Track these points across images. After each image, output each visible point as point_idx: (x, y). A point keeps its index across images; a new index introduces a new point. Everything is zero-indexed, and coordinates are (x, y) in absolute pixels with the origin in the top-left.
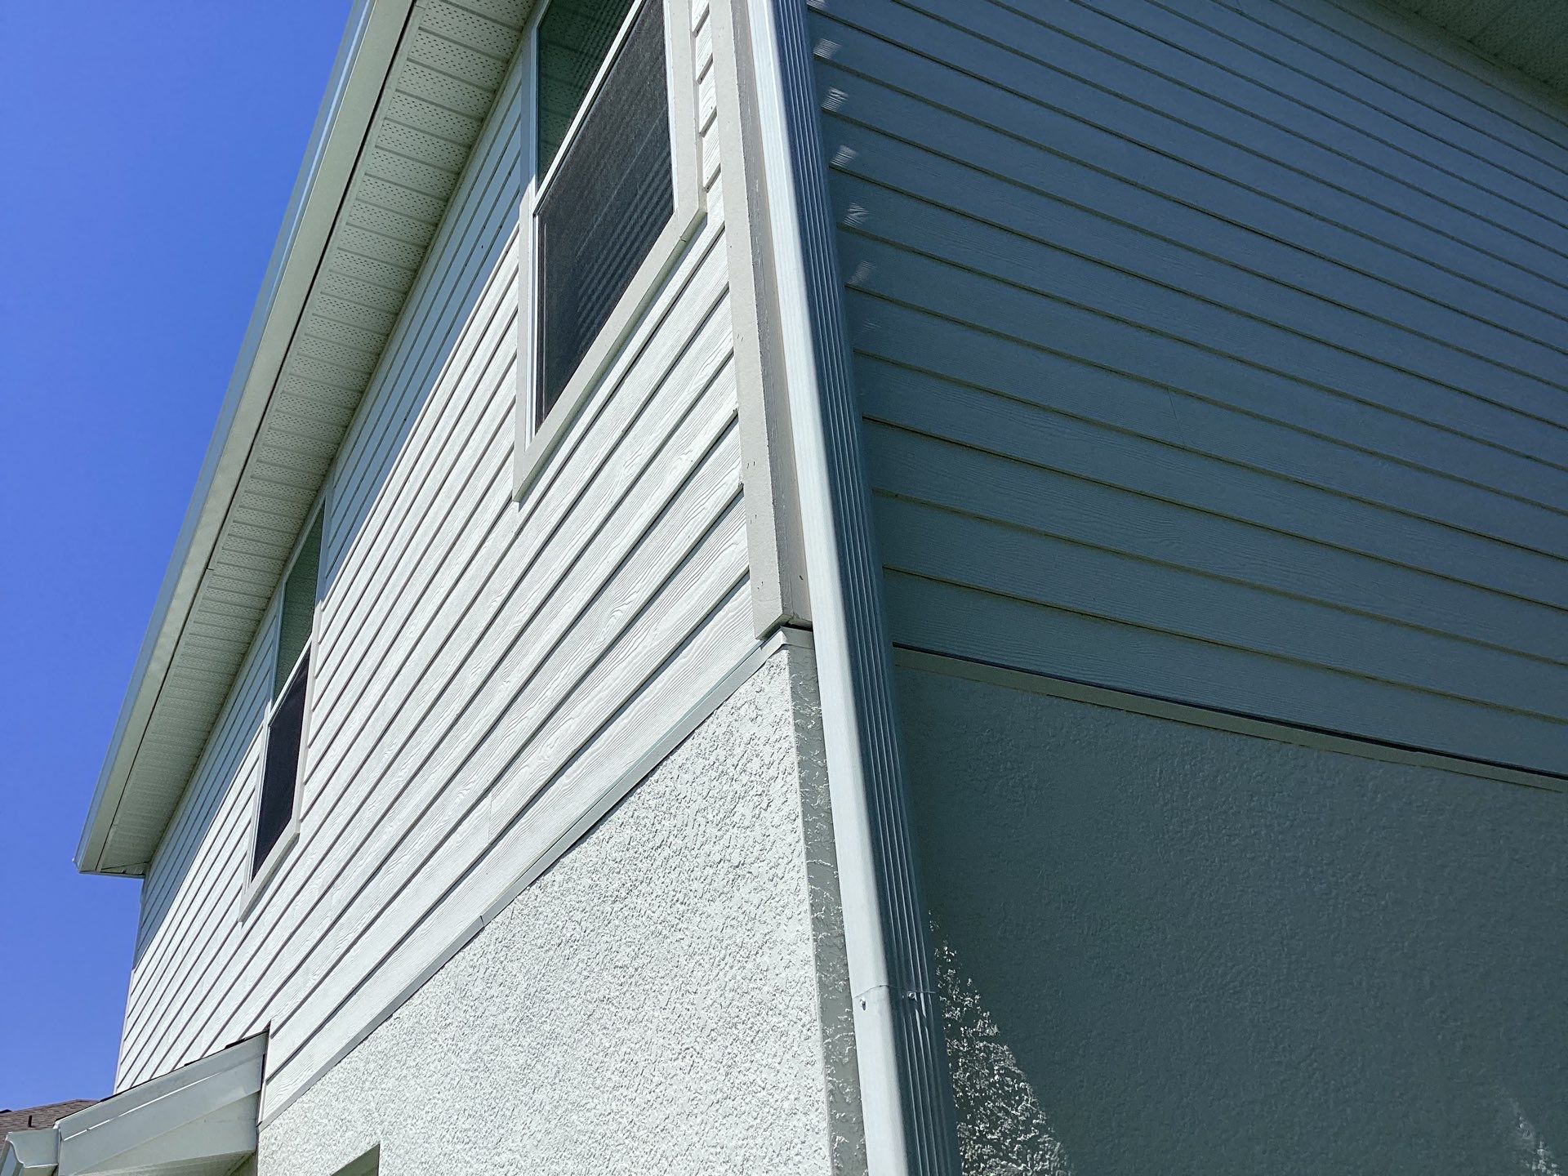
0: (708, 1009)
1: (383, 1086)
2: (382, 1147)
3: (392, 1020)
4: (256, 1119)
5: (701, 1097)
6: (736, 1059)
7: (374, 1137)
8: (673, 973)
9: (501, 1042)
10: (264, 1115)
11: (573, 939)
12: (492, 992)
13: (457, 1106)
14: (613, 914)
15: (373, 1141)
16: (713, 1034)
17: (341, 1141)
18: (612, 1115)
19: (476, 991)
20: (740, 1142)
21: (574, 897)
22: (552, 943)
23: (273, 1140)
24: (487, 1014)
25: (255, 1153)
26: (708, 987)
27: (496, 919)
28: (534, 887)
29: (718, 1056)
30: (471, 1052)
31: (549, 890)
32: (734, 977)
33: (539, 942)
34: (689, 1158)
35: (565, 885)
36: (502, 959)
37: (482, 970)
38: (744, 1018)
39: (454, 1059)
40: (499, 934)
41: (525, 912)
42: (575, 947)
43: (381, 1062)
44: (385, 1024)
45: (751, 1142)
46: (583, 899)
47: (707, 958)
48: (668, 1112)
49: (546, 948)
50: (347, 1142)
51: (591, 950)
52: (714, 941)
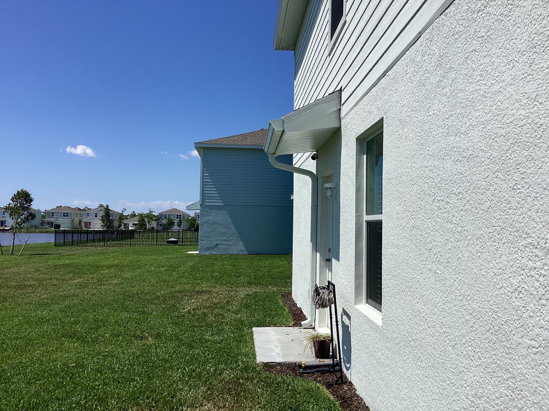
0: (522, 44)
1: (383, 99)
2: (384, 118)
3: (386, 76)
4: (340, 117)
5: (517, 77)
6: (535, 60)
7: (381, 115)
8: (505, 34)
9: (429, 75)
10: (342, 115)
11: (459, 31)
12: (425, 58)
13: (412, 100)
14: (478, 18)
15: (381, 116)
16: (524, 53)
17: (369, 118)
18: (476, 91)
19: (418, 59)
20: (535, 90)
21: (459, 15)
22: (450, 35)
23: (346, 122)
24: (423, 66)
25: (340, 127)
26: (522, 35)
27: (426, 32)
28: (442, 15)
29: (526, 60)
30: (417, 81)
31: (448, 15)
32: (536, 29)
33: (445, 36)
34: (511, 100)
35: (456, 11)
36: (429, 46)
37: (421, 51)
38: (539, 44)
39: (410, 84)
40: (428, 37)
41: (438, 26)
42: (460, 34)
43: (382, 91)
44: (384, 78)
45: (540, 89)
46: (464, 15)
47: (522, 24)
48: (501, 85)
49: (447, 37)
50: (372, 118)
51: (468, 33)
52: (526, 16)
